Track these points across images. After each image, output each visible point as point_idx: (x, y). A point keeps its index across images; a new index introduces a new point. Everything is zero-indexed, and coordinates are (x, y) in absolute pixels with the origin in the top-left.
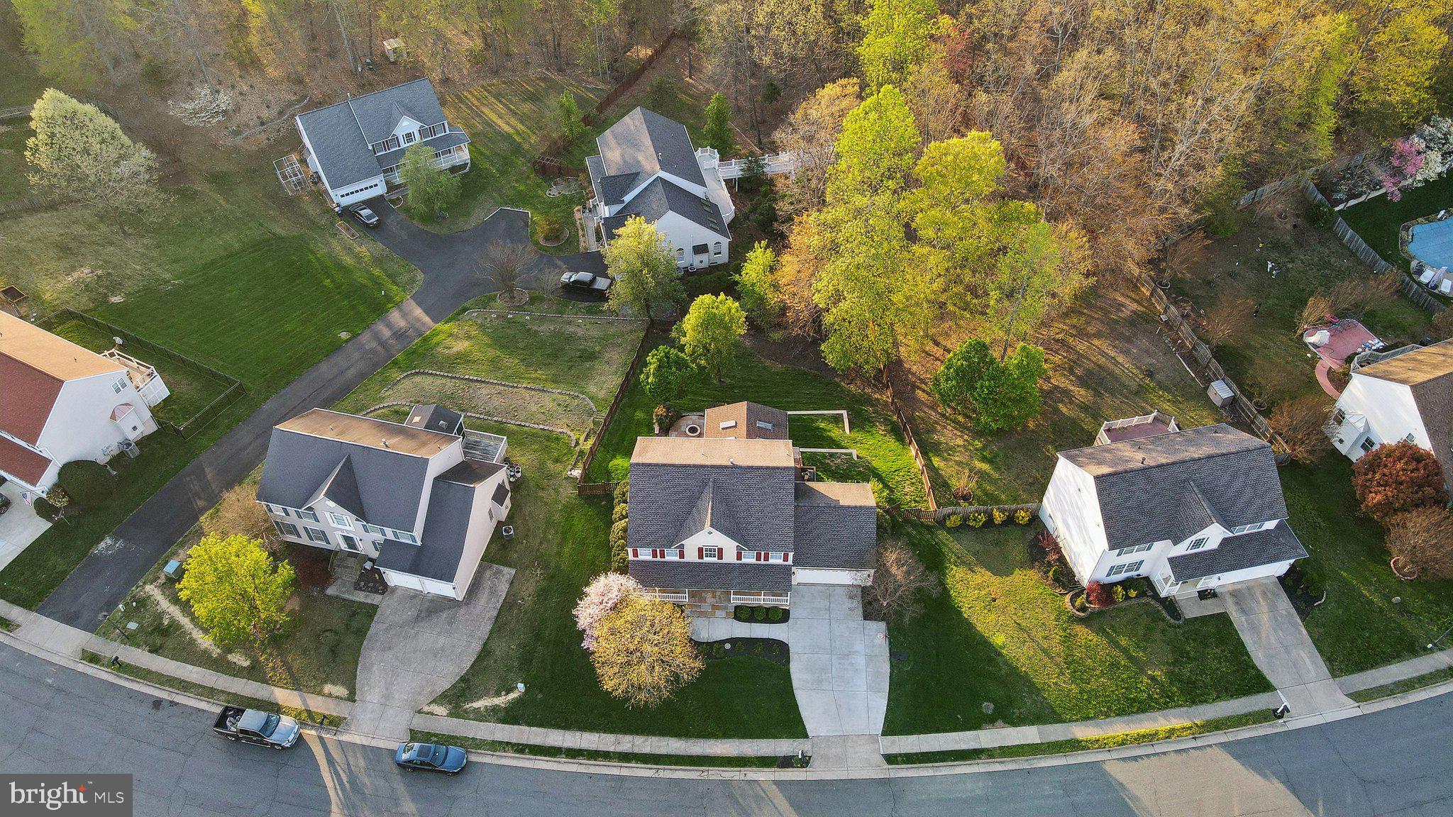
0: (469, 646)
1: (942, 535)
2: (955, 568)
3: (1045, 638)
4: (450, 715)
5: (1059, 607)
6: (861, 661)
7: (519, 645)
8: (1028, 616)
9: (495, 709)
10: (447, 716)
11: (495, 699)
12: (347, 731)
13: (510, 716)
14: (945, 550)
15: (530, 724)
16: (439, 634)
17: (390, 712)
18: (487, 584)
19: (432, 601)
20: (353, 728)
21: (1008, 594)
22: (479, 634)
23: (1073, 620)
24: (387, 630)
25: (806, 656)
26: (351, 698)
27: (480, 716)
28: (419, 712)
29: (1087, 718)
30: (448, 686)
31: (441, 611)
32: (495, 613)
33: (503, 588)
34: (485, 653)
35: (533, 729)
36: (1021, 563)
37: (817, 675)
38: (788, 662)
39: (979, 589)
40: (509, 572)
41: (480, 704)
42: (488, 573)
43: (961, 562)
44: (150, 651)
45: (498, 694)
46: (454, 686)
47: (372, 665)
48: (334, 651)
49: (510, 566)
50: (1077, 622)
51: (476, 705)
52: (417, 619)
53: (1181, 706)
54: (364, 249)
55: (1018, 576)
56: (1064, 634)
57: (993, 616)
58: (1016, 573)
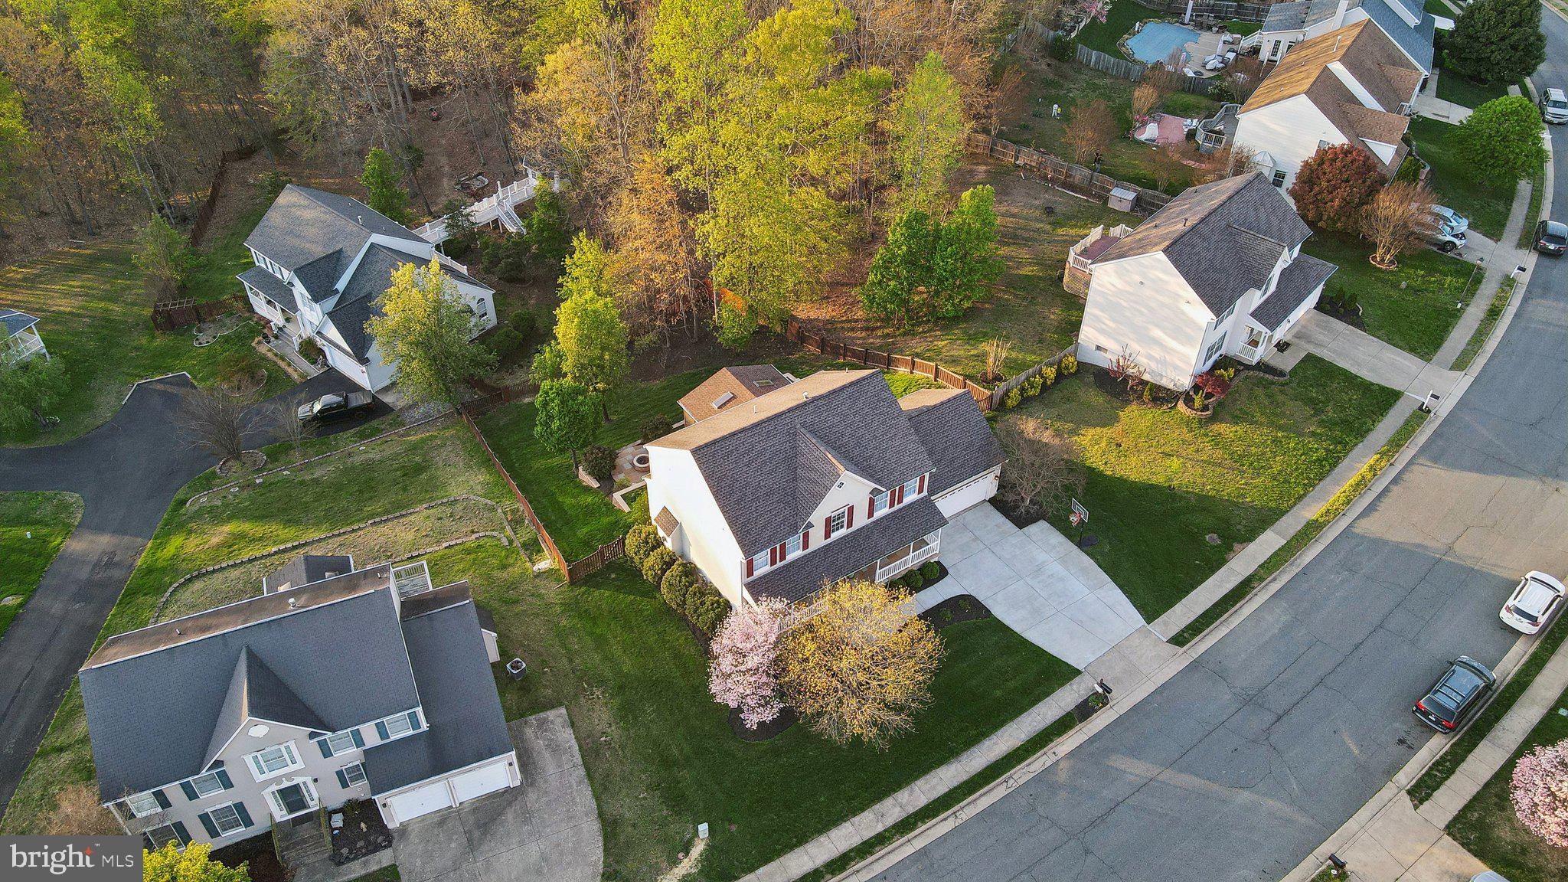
0: (581, 831)
3: (1198, 451)
5: (1182, 419)
6: (1056, 568)
7: (647, 788)
8: (1163, 441)
11: (677, 871)
16: (522, 844)
18: (539, 744)
19: (475, 810)
21: (1125, 433)
23: (1205, 422)
25: (998, 596)
29: (1300, 498)
31: (501, 814)
32: (582, 772)
33: (567, 737)
37: (1028, 607)
38: (988, 612)
39: (1096, 444)
40: (557, 716)
42: (529, 731)
45: (674, 862)
49: (553, 707)
50: (1210, 422)
52: (472, 845)
53: (1356, 445)
56: (1209, 439)
57: (1134, 459)
58: (1121, 416)
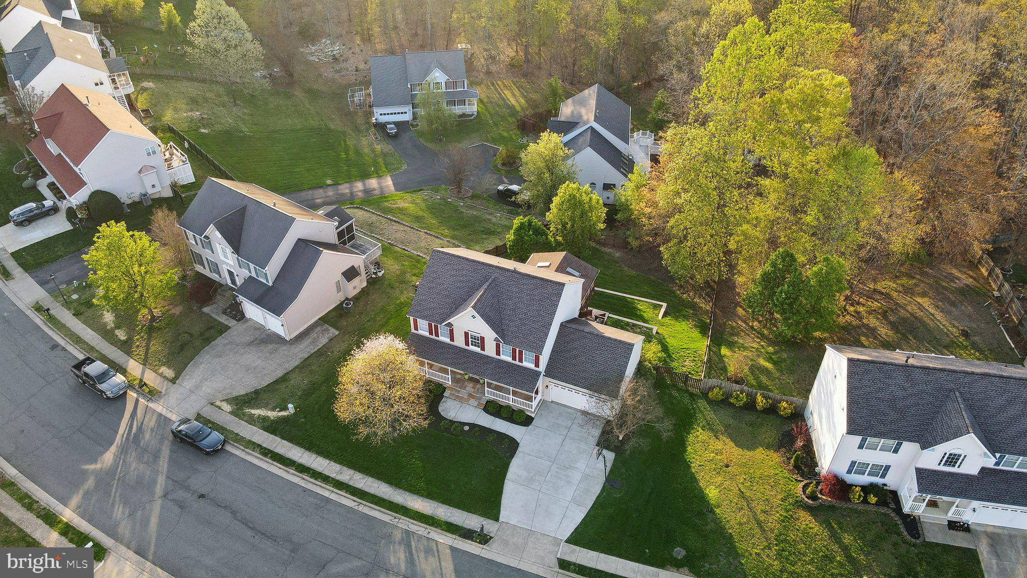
0: (275, 372)
1: (702, 403)
2: (701, 431)
3: (764, 512)
4: (232, 413)
5: (790, 490)
6: (576, 476)
7: (310, 382)
8: (755, 488)
9: (265, 419)
10: (229, 413)
11: (269, 412)
12: (156, 401)
13: (272, 427)
14: (699, 416)
15: (283, 438)
16: (259, 358)
17: (193, 397)
18: (314, 335)
19: (269, 335)
20: (162, 401)
21: (744, 465)
22: (287, 365)
23: (800, 504)
24: (225, 345)
25: (530, 457)
26: (173, 381)
27: (251, 420)
28: (212, 404)
30: (243, 392)
31: (270, 344)
32: (307, 356)
33: (324, 341)
34: (284, 379)
35: (283, 441)
36: (768, 445)
37: (532, 474)
38: (512, 456)
39: (717, 454)
40: (334, 332)
41: (256, 412)
42: (319, 329)
43: (709, 427)
44: (74, 315)
45: (273, 409)
46: (247, 394)
47: (202, 363)
48: (182, 348)
49: (337, 329)
50: (804, 508)
51: (253, 411)
52: (251, 344)
54: (379, 147)
55: (760, 453)
56: (785, 514)
57: (720, 478)
58: (758, 450)
